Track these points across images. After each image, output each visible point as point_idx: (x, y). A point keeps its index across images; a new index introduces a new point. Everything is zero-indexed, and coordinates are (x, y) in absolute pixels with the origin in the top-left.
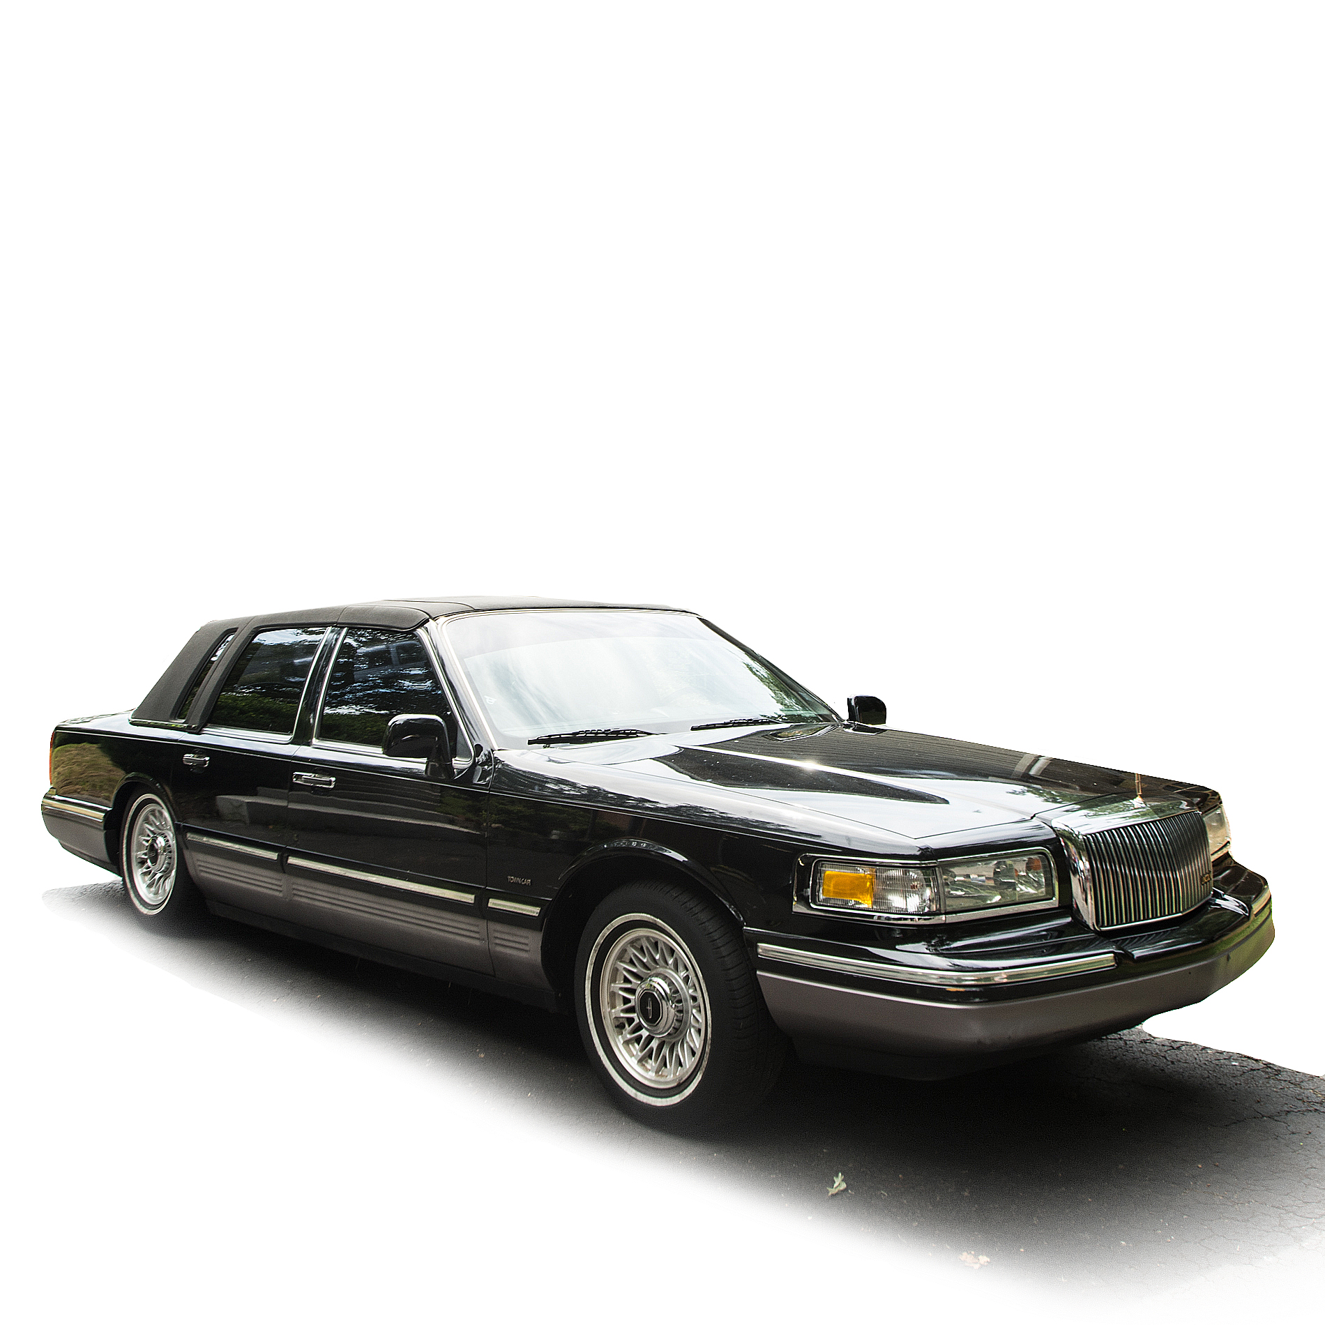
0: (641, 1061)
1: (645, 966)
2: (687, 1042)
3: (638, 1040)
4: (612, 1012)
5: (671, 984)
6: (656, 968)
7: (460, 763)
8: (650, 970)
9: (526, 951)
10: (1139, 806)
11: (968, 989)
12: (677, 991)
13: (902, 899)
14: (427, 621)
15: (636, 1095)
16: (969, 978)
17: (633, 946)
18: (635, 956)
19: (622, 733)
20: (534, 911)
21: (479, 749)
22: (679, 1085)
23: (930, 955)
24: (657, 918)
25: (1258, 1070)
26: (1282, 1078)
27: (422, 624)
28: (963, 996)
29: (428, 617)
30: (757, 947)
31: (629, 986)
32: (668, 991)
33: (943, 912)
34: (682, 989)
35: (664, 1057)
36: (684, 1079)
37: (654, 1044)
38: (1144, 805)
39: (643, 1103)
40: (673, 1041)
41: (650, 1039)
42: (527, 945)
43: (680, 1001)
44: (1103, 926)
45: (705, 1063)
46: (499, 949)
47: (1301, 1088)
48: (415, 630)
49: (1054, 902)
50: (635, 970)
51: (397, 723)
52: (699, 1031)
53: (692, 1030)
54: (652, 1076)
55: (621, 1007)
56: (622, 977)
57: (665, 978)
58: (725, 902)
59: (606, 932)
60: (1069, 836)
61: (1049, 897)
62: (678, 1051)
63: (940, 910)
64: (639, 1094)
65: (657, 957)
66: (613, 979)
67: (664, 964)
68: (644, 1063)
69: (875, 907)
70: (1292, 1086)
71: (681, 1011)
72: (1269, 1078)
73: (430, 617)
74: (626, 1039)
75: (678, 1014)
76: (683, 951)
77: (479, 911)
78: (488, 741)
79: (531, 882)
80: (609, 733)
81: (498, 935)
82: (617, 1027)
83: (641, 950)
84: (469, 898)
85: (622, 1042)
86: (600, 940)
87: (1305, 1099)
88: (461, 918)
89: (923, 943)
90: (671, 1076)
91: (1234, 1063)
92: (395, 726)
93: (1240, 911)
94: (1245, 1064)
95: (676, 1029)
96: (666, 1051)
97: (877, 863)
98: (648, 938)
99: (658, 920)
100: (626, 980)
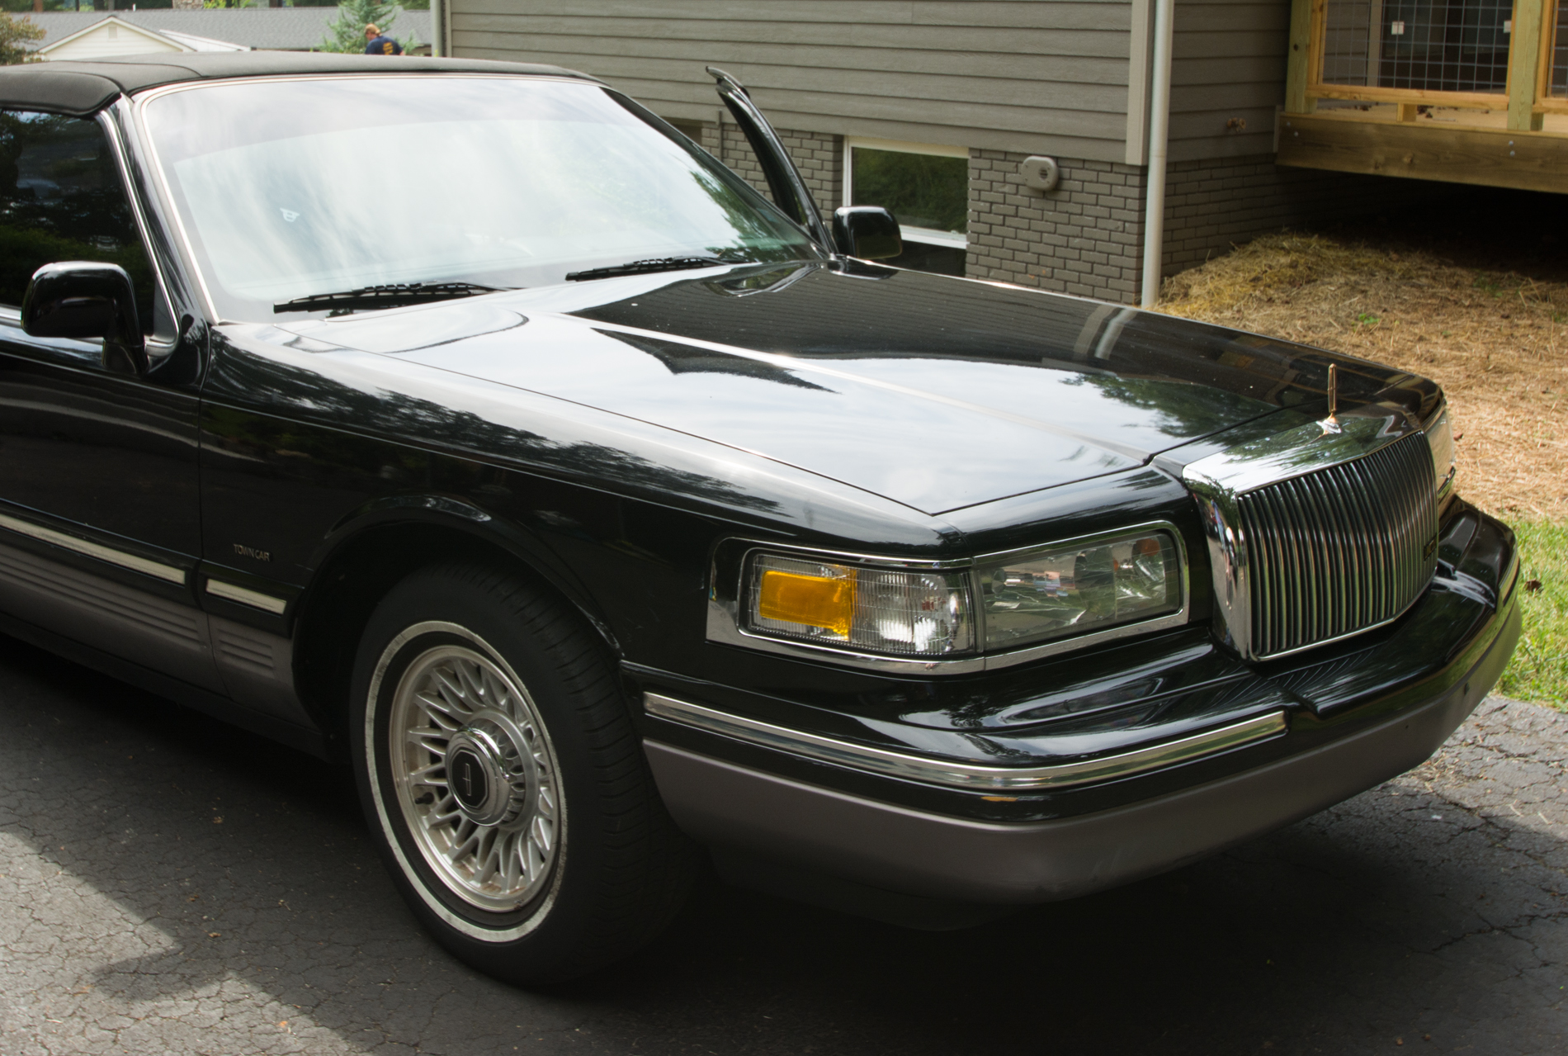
0: (460, 860)
1: (462, 704)
2: (532, 838)
3: (455, 823)
4: (410, 778)
5: (503, 740)
6: (481, 709)
7: (156, 344)
8: (469, 709)
9: (270, 668)
10: (1332, 431)
11: (1022, 798)
12: (514, 753)
13: (906, 628)
14: (117, 97)
15: (449, 917)
16: (1026, 779)
17: (442, 672)
18: (446, 687)
19: (441, 290)
20: (277, 606)
21: (187, 321)
22: (518, 911)
23: (953, 734)
24: (476, 633)
25: (1474, 829)
26: (1513, 846)
27: (109, 101)
28: (1014, 808)
29: (118, 89)
30: (642, 698)
31: (437, 735)
32: (497, 750)
33: (980, 650)
34: (523, 747)
35: (496, 857)
36: (527, 900)
37: (481, 833)
38: (1339, 431)
39: (460, 932)
40: (512, 830)
41: (472, 828)
42: (270, 658)
43: (519, 769)
44: (1264, 653)
45: (557, 883)
46: (229, 660)
47: (1546, 866)
48: (97, 112)
49: (1181, 617)
50: (446, 710)
51: (46, 277)
52: (549, 822)
53: (540, 820)
54: (475, 888)
55: (426, 767)
56: (427, 720)
57: (494, 730)
58: (588, 615)
59: (394, 647)
60: (1212, 493)
61: (1171, 608)
62: (517, 850)
63: (976, 646)
64: (454, 917)
65: (482, 692)
66: (412, 723)
67: (491, 703)
68: (464, 863)
69: (855, 641)
70: (1531, 862)
71: (520, 785)
72: (1492, 846)
73: (122, 89)
74: (434, 822)
75: (516, 790)
76: (518, 690)
77: (193, 595)
78: (204, 308)
79: (271, 556)
80: (418, 291)
81: (226, 639)
82: (419, 801)
83: (455, 678)
84: (177, 576)
85: (427, 826)
86: (385, 659)
87: (1555, 888)
88: (170, 607)
89: (943, 711)
90: (507, 892)
91: (1435, 817)
92: (44, 281)
93: (1481, 599)
94: (1452, 817)
95: (515, 814)
96: (499, 847)
97: (861, 561)
98: (465, 662)
99: (477, 636)
100: (434, 726)
